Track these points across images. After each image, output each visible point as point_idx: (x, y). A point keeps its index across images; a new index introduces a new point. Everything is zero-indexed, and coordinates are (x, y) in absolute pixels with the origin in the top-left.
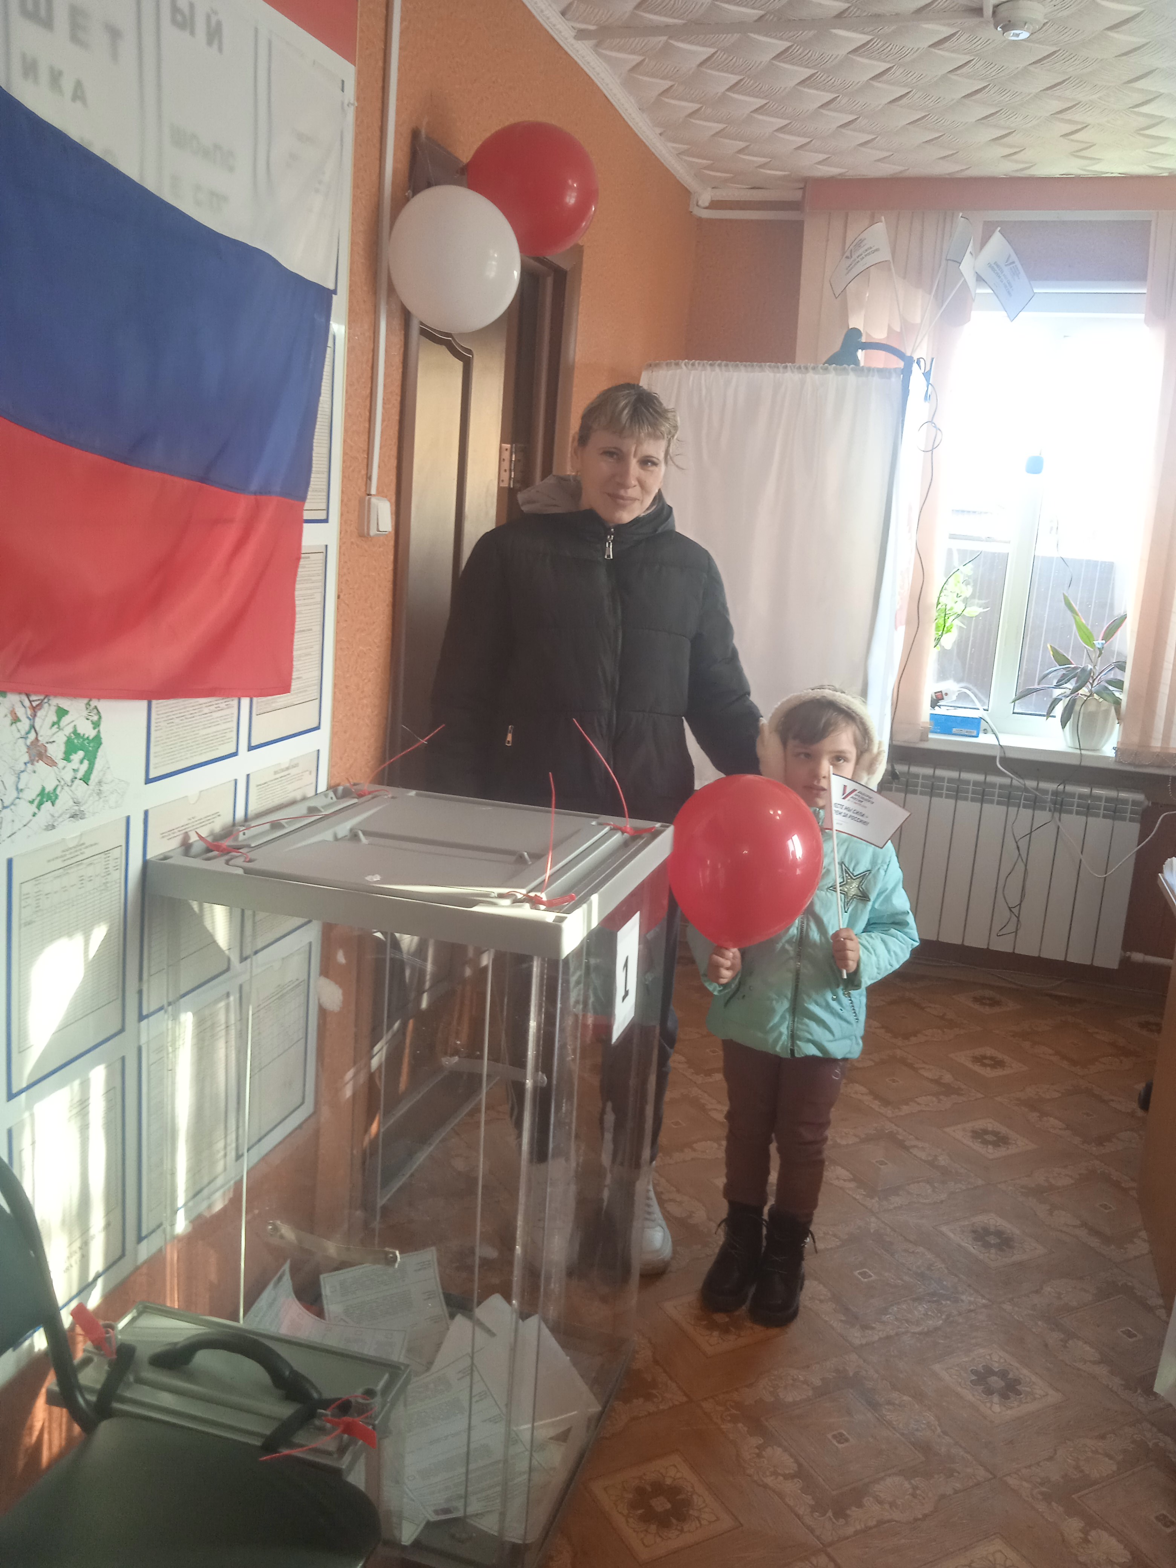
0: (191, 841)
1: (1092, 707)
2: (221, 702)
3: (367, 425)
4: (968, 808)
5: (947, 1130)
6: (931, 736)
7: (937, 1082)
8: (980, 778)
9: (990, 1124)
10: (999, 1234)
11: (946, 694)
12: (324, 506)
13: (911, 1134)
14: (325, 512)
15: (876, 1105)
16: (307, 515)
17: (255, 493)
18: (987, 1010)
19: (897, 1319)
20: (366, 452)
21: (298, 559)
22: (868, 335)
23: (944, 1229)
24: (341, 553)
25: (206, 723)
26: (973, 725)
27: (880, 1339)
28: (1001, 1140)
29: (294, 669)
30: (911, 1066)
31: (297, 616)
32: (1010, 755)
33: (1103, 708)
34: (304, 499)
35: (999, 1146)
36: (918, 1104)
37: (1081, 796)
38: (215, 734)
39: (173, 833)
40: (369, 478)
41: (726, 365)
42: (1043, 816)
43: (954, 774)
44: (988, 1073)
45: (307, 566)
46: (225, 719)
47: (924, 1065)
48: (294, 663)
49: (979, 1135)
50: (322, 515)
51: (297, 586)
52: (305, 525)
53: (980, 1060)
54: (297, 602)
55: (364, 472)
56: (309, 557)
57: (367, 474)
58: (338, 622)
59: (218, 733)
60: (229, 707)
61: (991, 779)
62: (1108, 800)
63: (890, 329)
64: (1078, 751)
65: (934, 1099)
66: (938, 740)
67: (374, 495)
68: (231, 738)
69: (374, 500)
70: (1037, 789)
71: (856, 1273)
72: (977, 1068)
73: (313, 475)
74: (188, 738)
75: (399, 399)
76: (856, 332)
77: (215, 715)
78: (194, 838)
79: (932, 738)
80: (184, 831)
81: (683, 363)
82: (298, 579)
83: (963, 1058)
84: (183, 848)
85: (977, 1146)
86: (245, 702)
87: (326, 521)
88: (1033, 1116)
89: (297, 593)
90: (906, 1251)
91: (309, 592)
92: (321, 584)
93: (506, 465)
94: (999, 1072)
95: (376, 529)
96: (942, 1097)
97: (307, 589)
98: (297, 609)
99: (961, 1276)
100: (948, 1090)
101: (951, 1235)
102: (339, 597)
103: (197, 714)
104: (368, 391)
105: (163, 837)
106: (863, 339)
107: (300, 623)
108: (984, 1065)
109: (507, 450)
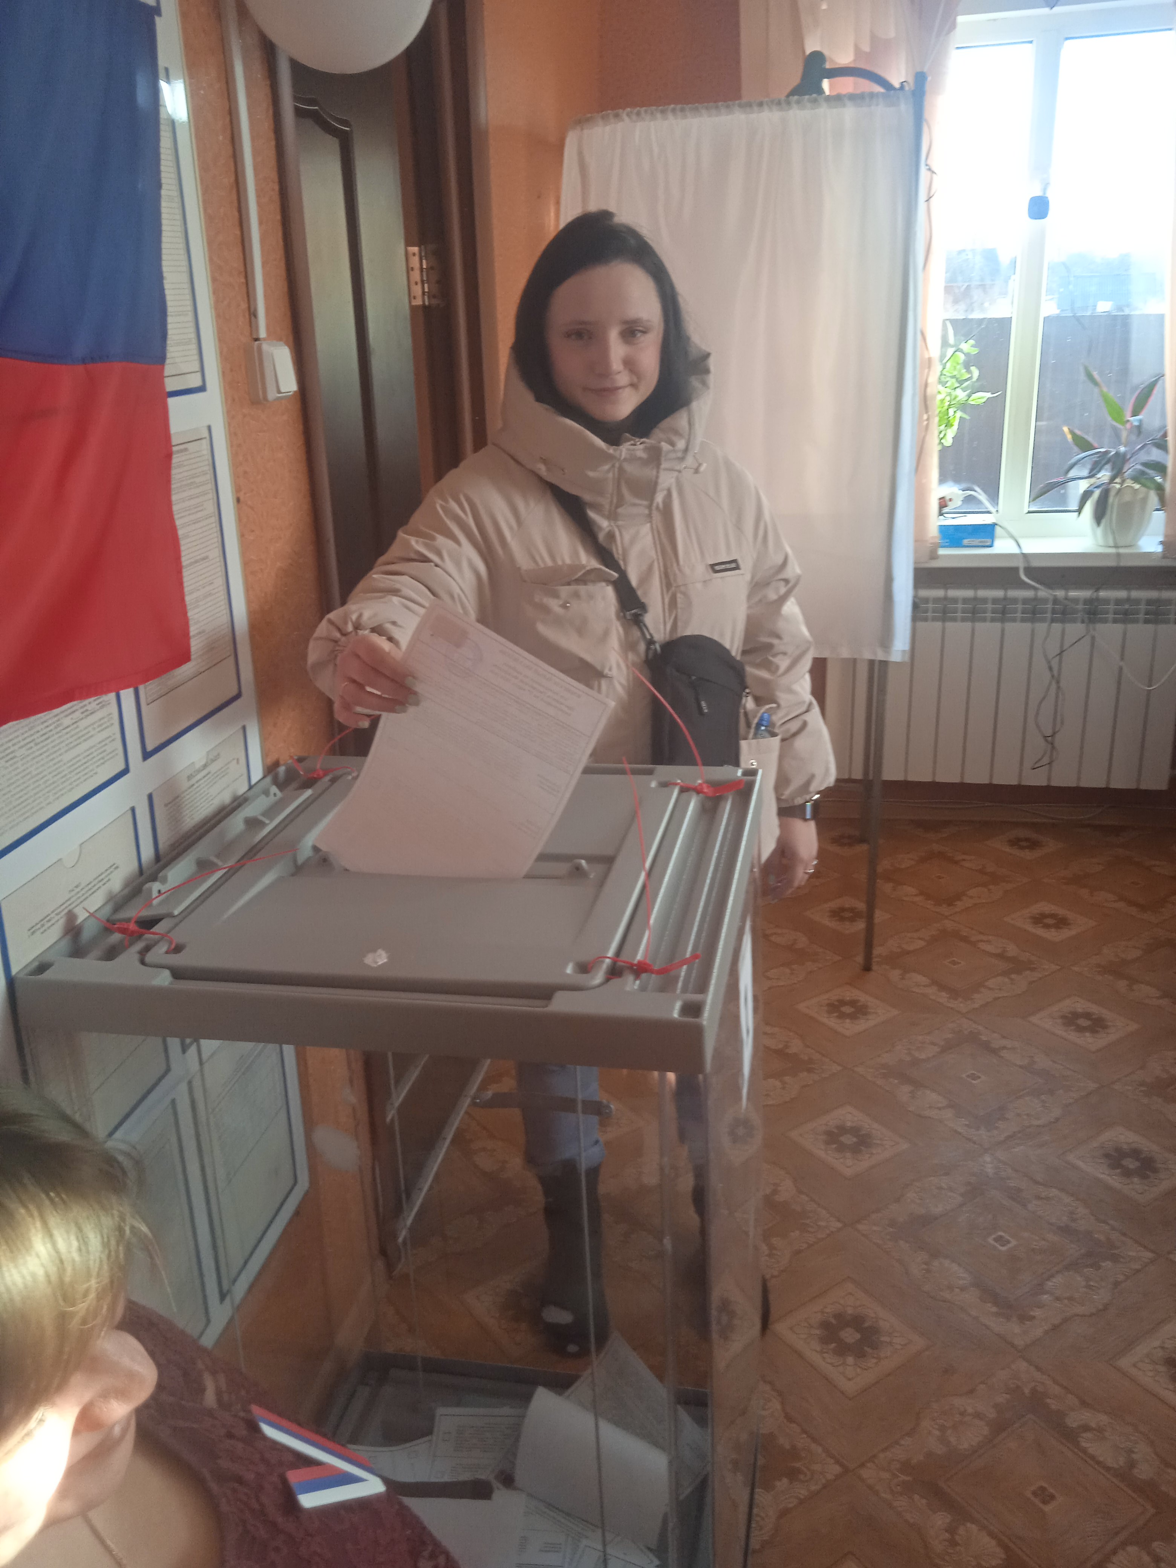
0: (79, 921)
1: (1127, 497)
2: (91, 703)
3: (238, 232)
4: (988, 630)
5: (1034, 1019)
6: (942, 552)
7: (1001, 956)
8: (999, 593)
9: (1081, 1005)
10: (1135, 1153)
11: (950, 500)
12: (196, 366)
13: (994, 1032)
14: (199, 375)
15: (943, 998)
16: (171, 385)
17: (84, 361)
18: (1028, 855)
19: (1058, 1299)
20: (243, 274)
21: (169, 456)
22: (832, 61)
23: (1071, 1157)
24: (232, 434)
25: (71, 740)
26: (987, 532)
27: (1046, 1332)
28: (1097, 1025)
29: (191, 623)
30: (965, 939)
31: (182, 542)
32: (1035, 564)
33: (1141, 496)
34: (161, 359)
35: (1097, 1032)
36: (990, 989)
37: (1118, 602)
38: (88, 753)
39: (49, 921)
40: (253, 314)
41: (682, 110)
42: (1075, 629)
43: (969, 593)
44: (1052, 935)
45: (185, 463)
46: (101, 725)
47: (982, 937)
48: (189, 614)
49: (1071, 1020)
50: (196, 382)
51: (174, 498)
52: (171, 401)
53: (1039, 920)
54: (178, 523)
55: (244, 306)
56: (186, 450)
57: (249, 307)
58: (242, 536)
59: (93, 750)
60: (102, 706)
61: (1013, 593)
62: (1149, 602)
63: (857, 50)
64: (1113, 551)
65: (1006, 980)
66: (950, 556)
67: (264, 339)
68: (116, 749)
69: (265, 347)
70: (1066, 599)
71: (990, 1240)
72: (1040, 932)
73: (170, 320)
74: (45, 773)
75: (277, 187)
76: (817, 57)
77: (83, 724)
78: (82, 916)
79: (942, 555)
80: (66, 911)
81: (624, 114)
82: (173, 486)
83: (1020, 919)
84: (68, 937)
85: (1072, 1036)
86: (127, 695)
87: (202, 389)
88: (1122, 985)
89: (175, 508)
90: (1039, 1198)
91: (193, 502)
92: (210, 486)
93: (416, 275)
94: (1066, 934)
95: (275, 389)
96: (1013, 976)
97: (191, 498)
98: (180, 532)
99: (1111, 1222)
100: (1017, 966)
101: (1080, 1164)
102: (238, 500)
103: (54, 732)
104: (232, 179)
105: (33, 933)
106: (828, 66)
107: (188, 552)
108: (1047, 926)
109: (414, 254)
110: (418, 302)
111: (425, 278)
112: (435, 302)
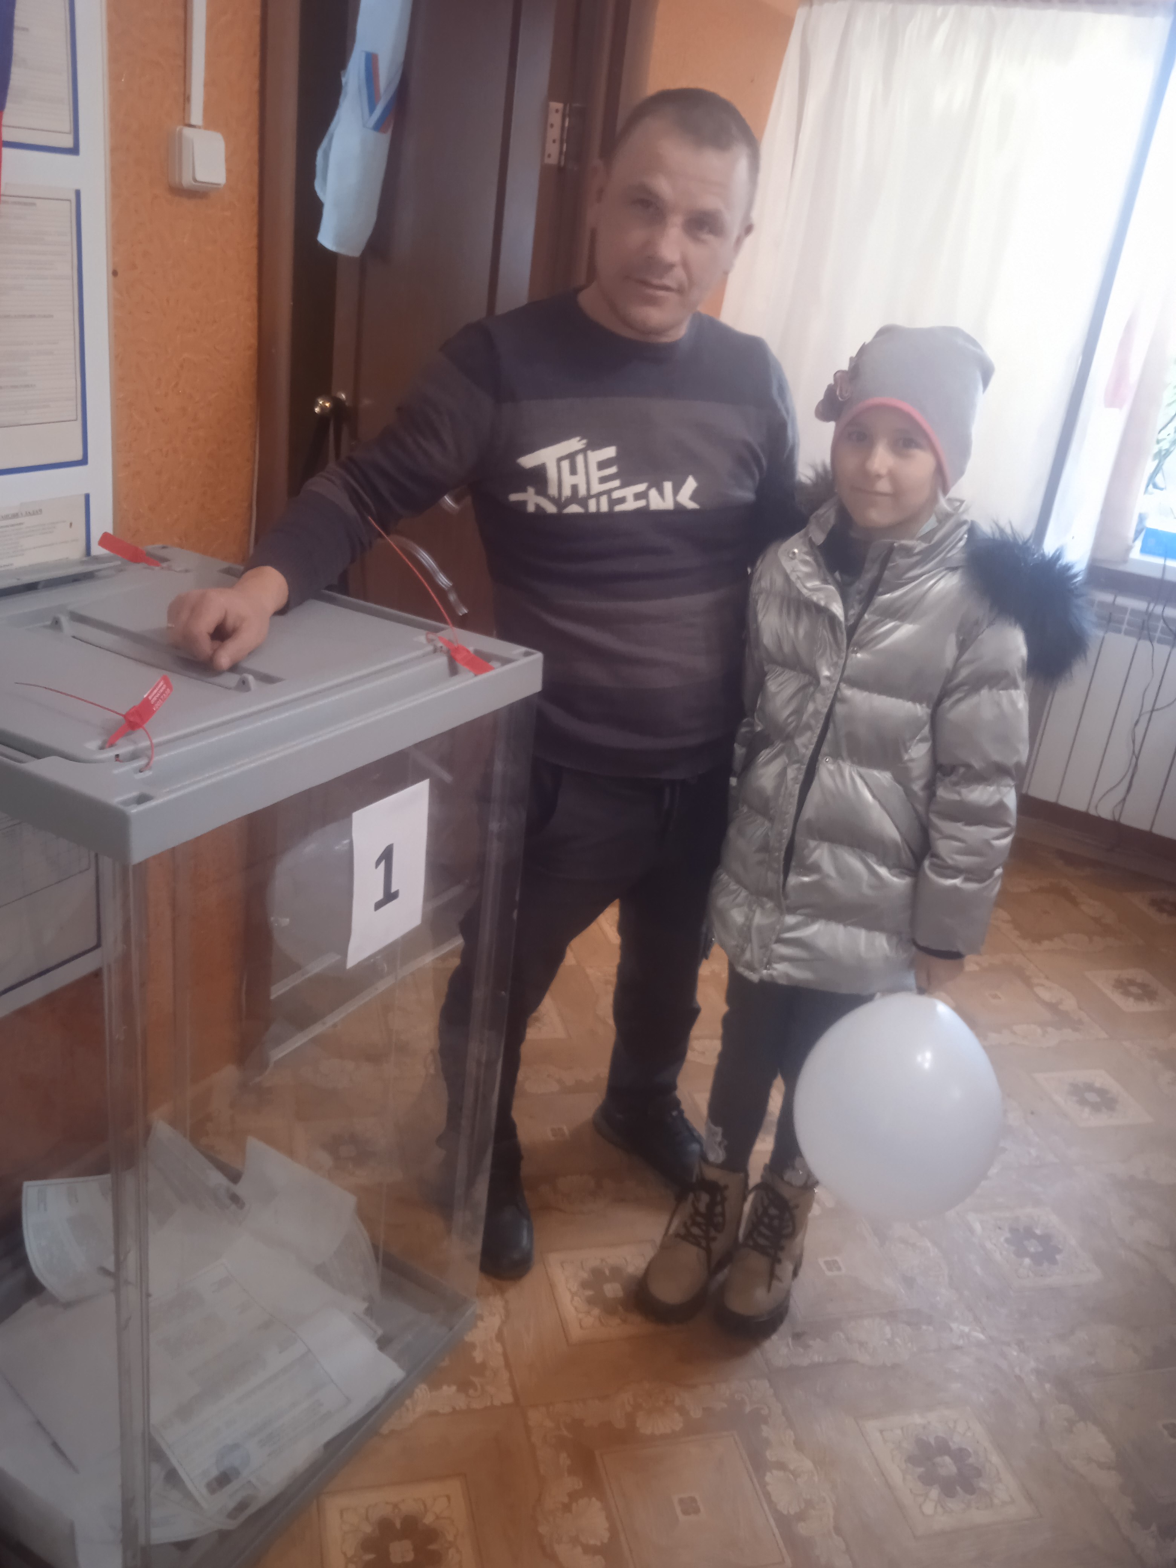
5: (1038, 1076)
7: (1053, 1007)
9: (1101, 1078)
10: (1045, 1238)
12: (64, 129)
14: (68, 138)
18: (1163, 920)
20: (182, 57)
27: (812, 1364)
28: (1106, 1103)
29: (15, 372)
30: (1027, 980)
35: (1101, 1111)
40: (187, 99)
44: (1129, 1005)
45: (29, 217)
47: (1045, 982)
49: (1079, 1092)
50: (60, 142)
52: (6, 151)
53: (1123, 985)
56: (34, 204)
57: (184, 92)
65: (1039, 1030)
67: (196, 126)
83: (1103, 980)
85: (1070, 1107)
87: (71, 151)
92: (69, 248)
93: (555, 133)
94: (1143, 1007)
95: (189, 177)
96: (1050, 1029)
97: (35, 253)
100: (1063, 1021)
101: (977, 1227)
107: (22, 303)
108: (1127, 994)
109: (556, 111)
110: (552, 161)
111: (565, 137)
112: (570, 162)
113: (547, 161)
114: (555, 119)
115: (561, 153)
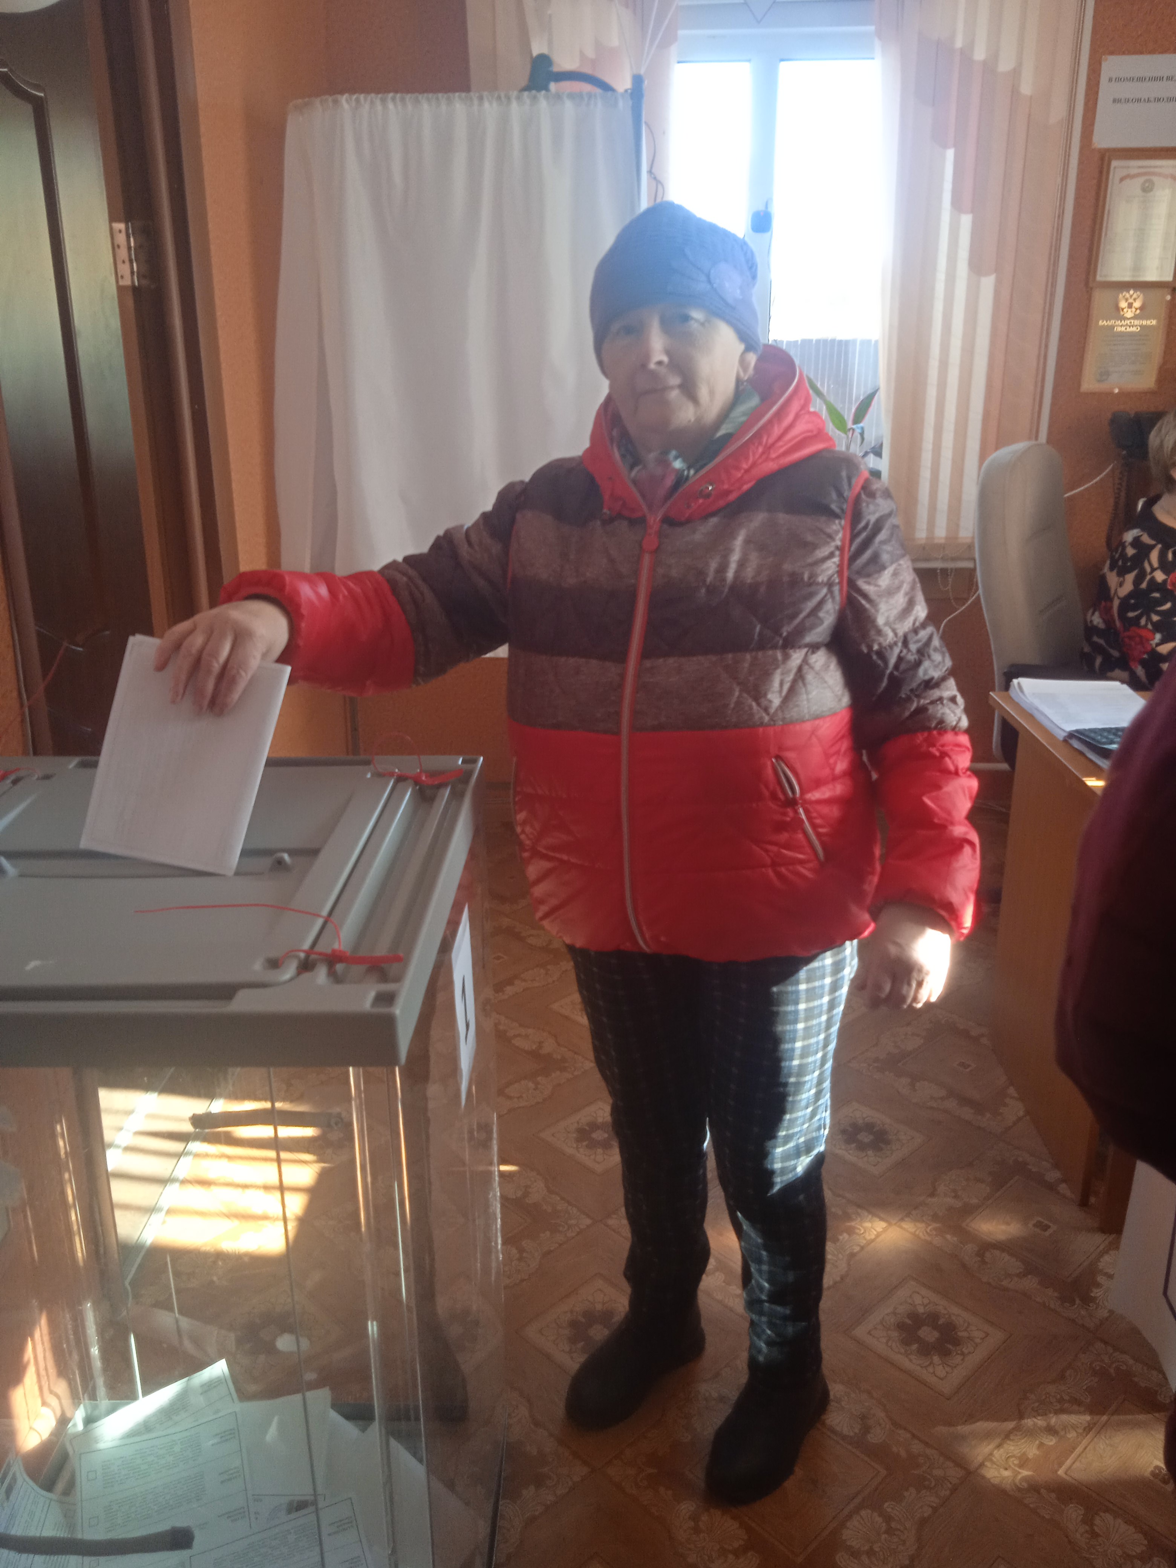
22: (559, 65)
63: (583, 55)
76: (544, 60)
93: (123, 253)
106: (555, 69)
109: (120, 231)
110: (127, 282)
111: (133, 257)
112: (145, 282)
113: (122, 283)
114: (121, 239)
115: (132, 273)
